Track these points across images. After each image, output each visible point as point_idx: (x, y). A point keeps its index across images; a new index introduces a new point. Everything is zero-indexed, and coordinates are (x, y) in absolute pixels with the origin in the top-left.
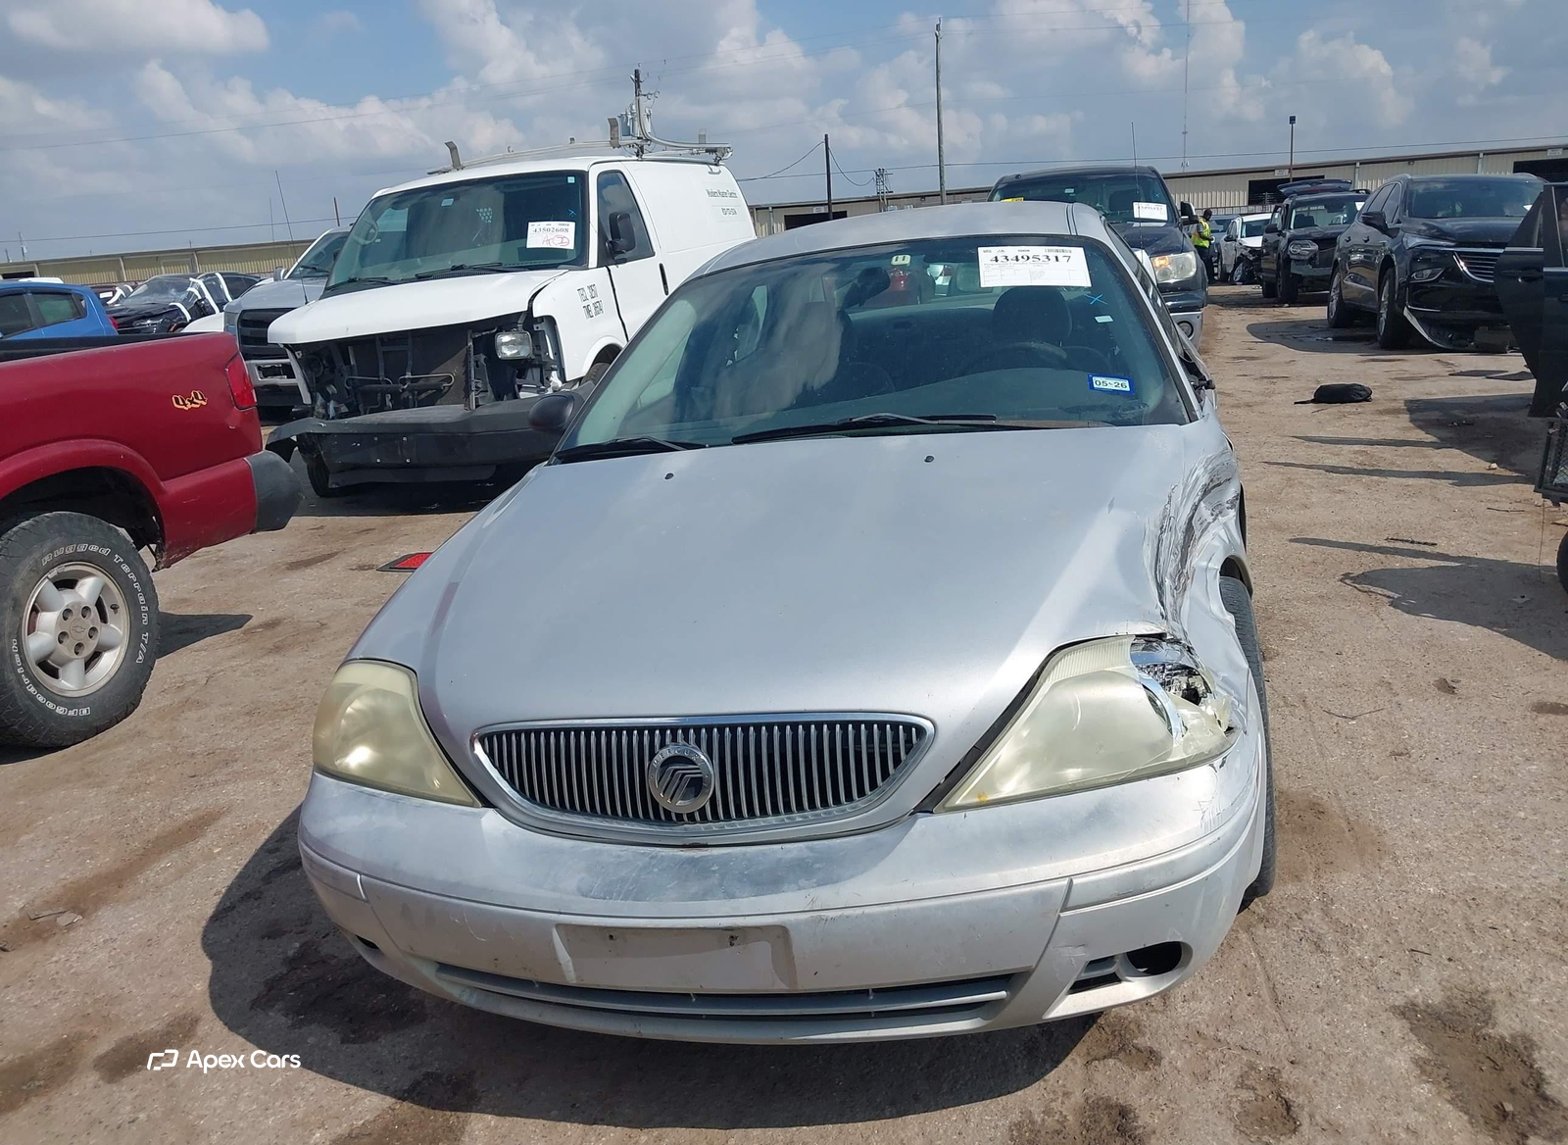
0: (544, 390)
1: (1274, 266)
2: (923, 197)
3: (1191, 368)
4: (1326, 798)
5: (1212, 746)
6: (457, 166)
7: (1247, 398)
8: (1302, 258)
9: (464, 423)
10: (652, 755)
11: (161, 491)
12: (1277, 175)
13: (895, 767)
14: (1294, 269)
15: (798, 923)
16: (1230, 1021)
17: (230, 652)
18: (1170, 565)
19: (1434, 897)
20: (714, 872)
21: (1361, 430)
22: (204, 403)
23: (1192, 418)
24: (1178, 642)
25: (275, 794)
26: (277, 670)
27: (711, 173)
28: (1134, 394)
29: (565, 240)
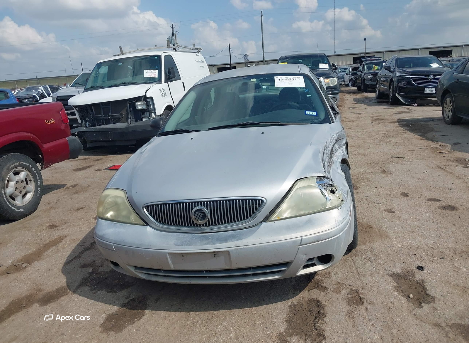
0: (150, 118)
1: (360, 82)
2: (258, 62)
3: (333, 109)
4: (372, 224)
5: (338, 204)
6: (122, 53)
7: (352, 119)
8: (368, 79)
9: (127, 128)
10: (192, 209)
11: (43, 147)
12: (361, 55)
13: (256, 211)
14: (366, 82)
15: (232, 250)
16: (346, 279)
17: (63, 194)
18: (327, 159)
19: (400, 247)
20: (210, 238)
21: (384, 127)
22: (54, 122)
23: (333, 122)
24: (329, 178)
25: (81, 231)
26: (77, 198)
27: (197, 55)
28: (317, 115)
29: (155, 75)
